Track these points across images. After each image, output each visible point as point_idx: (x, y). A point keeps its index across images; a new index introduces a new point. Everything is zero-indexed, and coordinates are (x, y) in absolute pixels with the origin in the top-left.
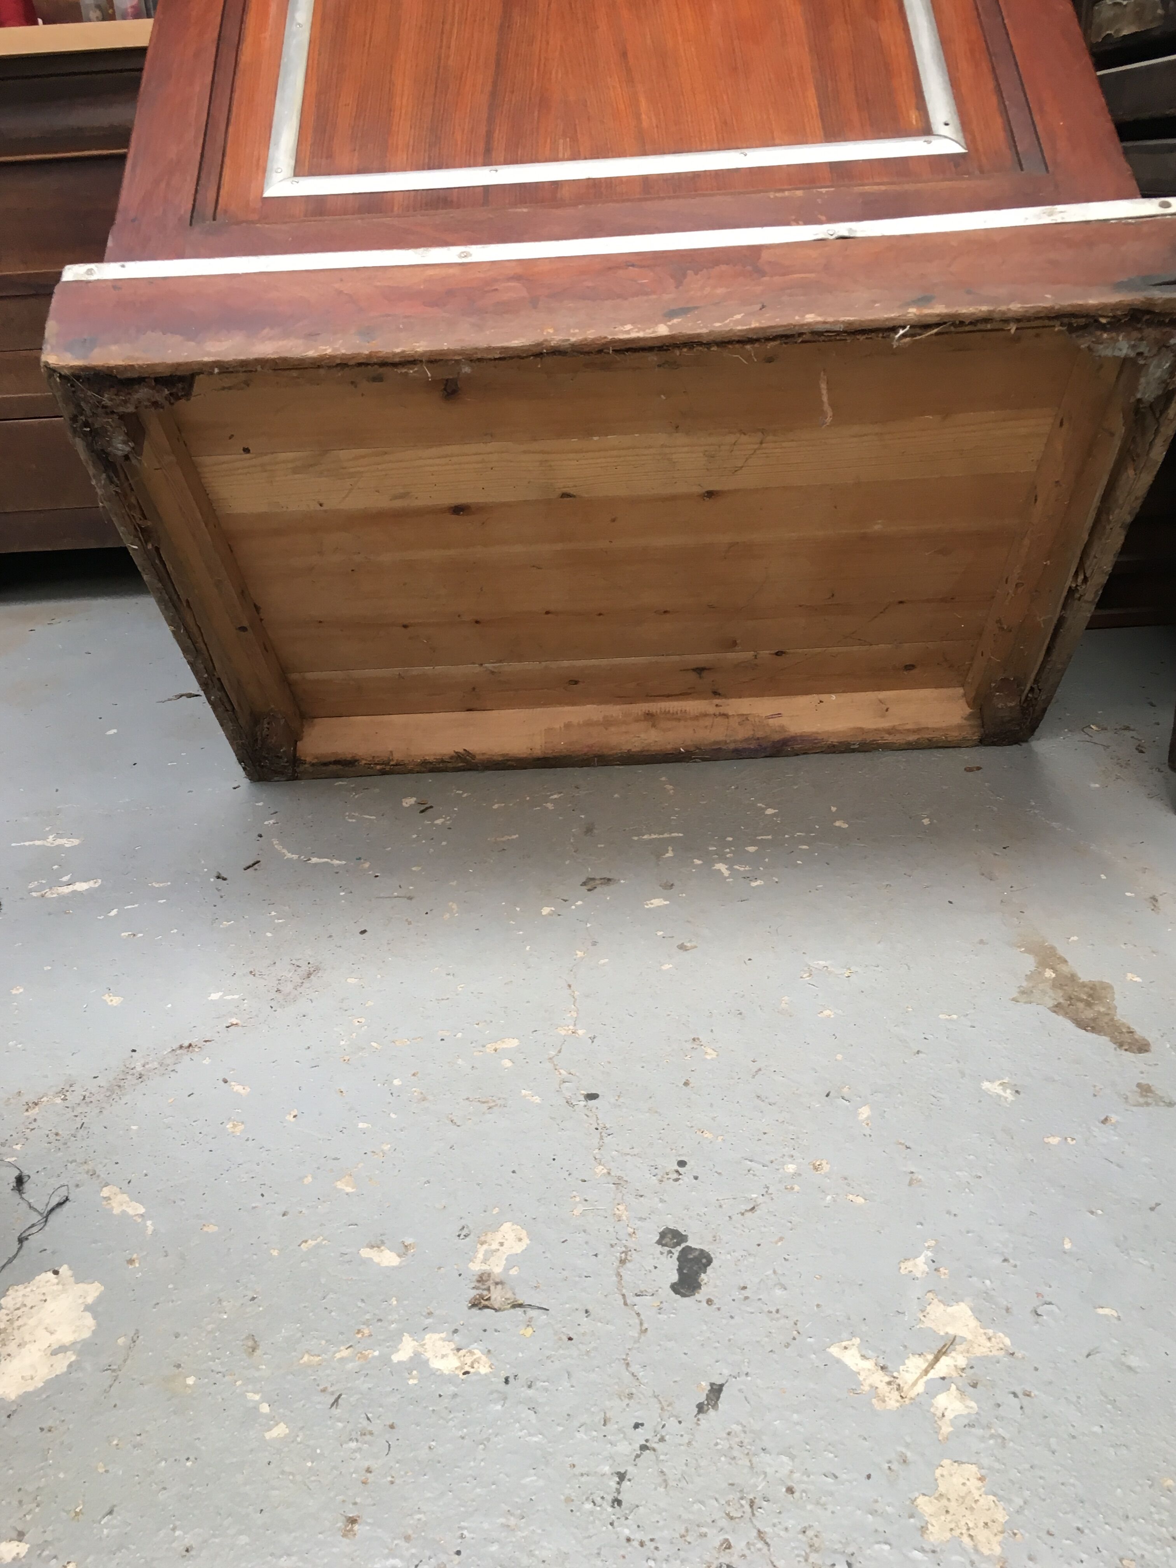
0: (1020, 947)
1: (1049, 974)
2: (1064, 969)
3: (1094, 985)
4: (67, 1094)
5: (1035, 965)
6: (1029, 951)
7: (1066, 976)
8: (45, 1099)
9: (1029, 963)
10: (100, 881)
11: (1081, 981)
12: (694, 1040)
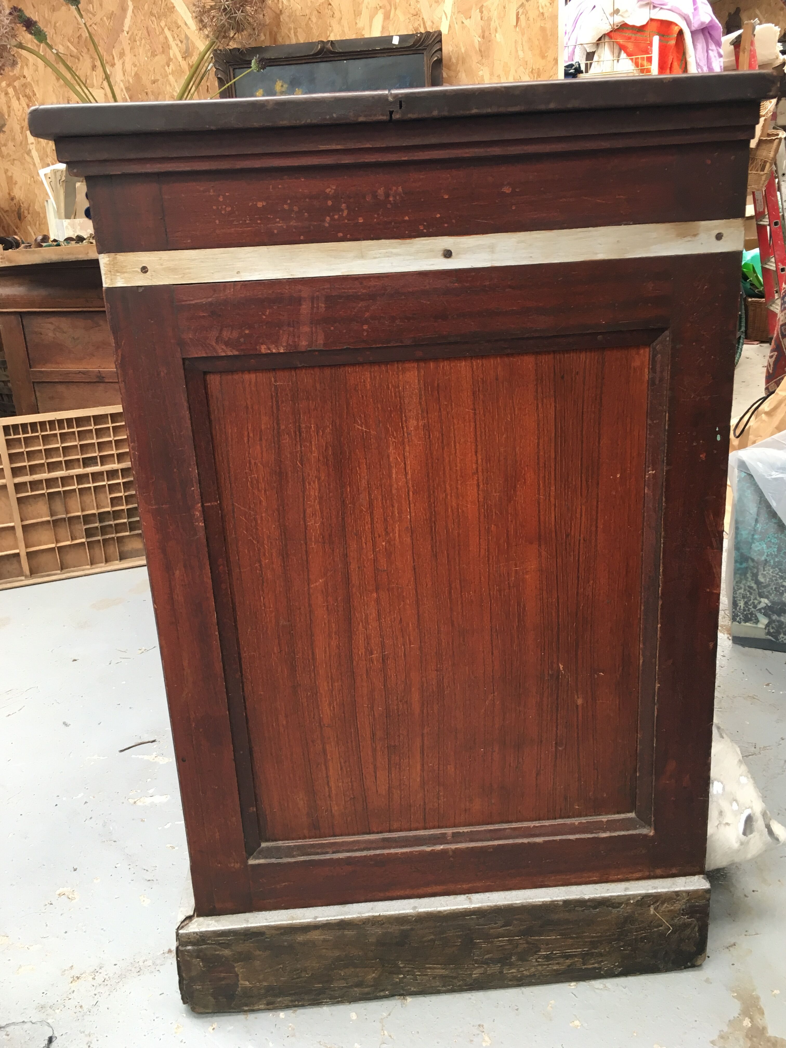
0: (733, 992)
1: (747, 1023)
2: (760, 1022)
3: (776, 1041)
4: (97, 974)
5: (739, 1011)
6: (739, 997)
7: (758, 1028)
8: (84, 975)
9: (735, 1008)
10: (169, 796)
11: (768, 1035)
12: (479, 1026)
